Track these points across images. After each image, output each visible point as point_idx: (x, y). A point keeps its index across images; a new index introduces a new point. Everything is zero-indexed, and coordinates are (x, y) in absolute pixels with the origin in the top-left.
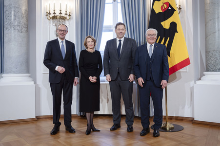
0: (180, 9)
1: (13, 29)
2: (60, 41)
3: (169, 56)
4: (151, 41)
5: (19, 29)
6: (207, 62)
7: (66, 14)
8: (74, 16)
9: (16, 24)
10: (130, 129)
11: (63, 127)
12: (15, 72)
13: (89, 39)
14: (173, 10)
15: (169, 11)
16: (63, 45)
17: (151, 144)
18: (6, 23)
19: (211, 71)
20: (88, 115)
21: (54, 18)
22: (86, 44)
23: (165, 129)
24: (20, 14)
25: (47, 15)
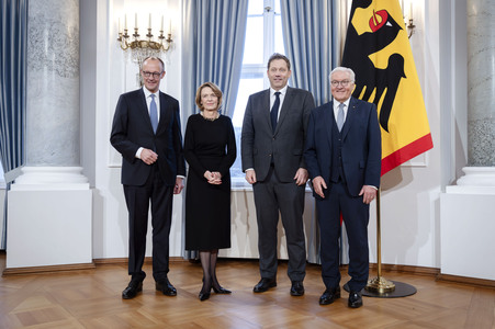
0: (411, 27)
1: (46, 68)
2: (147, 93)
3: (387, 130)
4: (340, 95)
5: (60, 68)
6: (469, 145)
7: (162, 37)
8: (178, 41)
9: (53, 57)
10: (297, 291)
11: (149, 283)
12: (48, 163)
14: (396, 28)
15: (387, 31)
16: (153, 102)
17: (342, 323)
18: (31, 56)
19: (478, 165)
20: (204, 256)
21: (136, 45)
22: (199, 101)
23: (374, 292)
24: (62, 37)
25: (120, 40)
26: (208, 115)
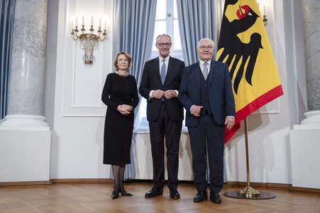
1: (24, 51)
3: (250, 83)
4: (206, 56)
5: (33, 51)
6: (308, 96)
7: (100, 31)
8: (110, 35)
9: (29, 44)
12: (23, 113)
14: (255, 16)
19: (316, 109)
20: (116, 168)
21: (83, 37)
25: (73, 33)
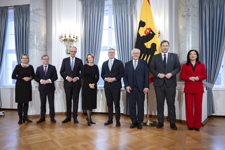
0: (159, 33)
1: (35, 48)
2: (71, 58)
4: (136, 58)
5: (40, 48)
7: (74, 37)
8: (79, 39)
9: (38, 45)
13: (89, 56)
14: (154, 34)
15: (150, 35)
16: (73, 61)
17: (135, 135)
18: (30, 44)
20: (88, 111)
21: (65, 40)
22: (87, 60)
23: (145, 124)
24: (41, 38)
25: (60, 38)
26: (90, 64)
